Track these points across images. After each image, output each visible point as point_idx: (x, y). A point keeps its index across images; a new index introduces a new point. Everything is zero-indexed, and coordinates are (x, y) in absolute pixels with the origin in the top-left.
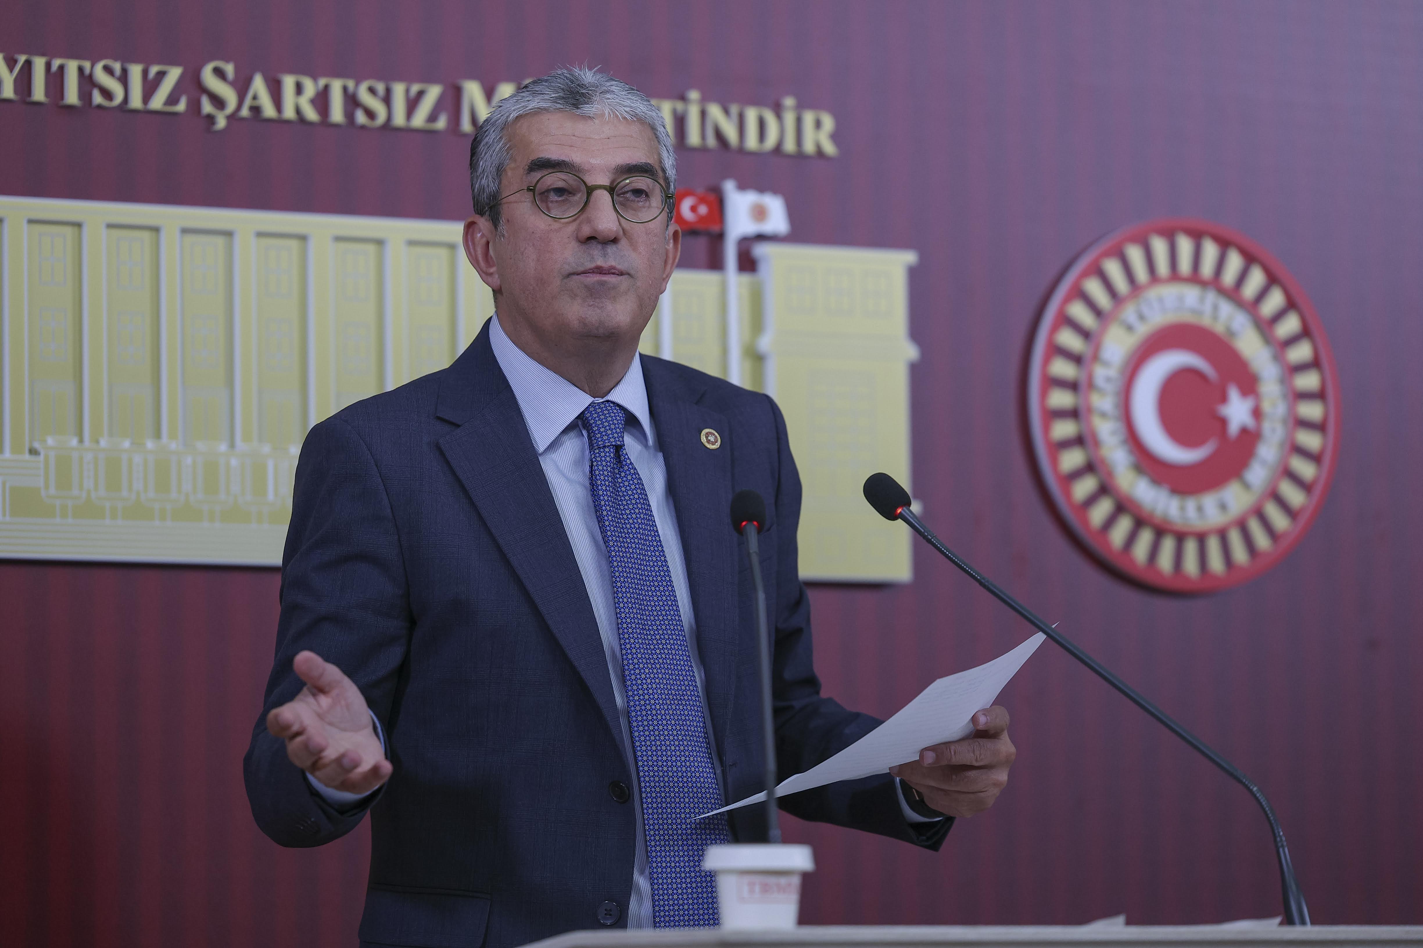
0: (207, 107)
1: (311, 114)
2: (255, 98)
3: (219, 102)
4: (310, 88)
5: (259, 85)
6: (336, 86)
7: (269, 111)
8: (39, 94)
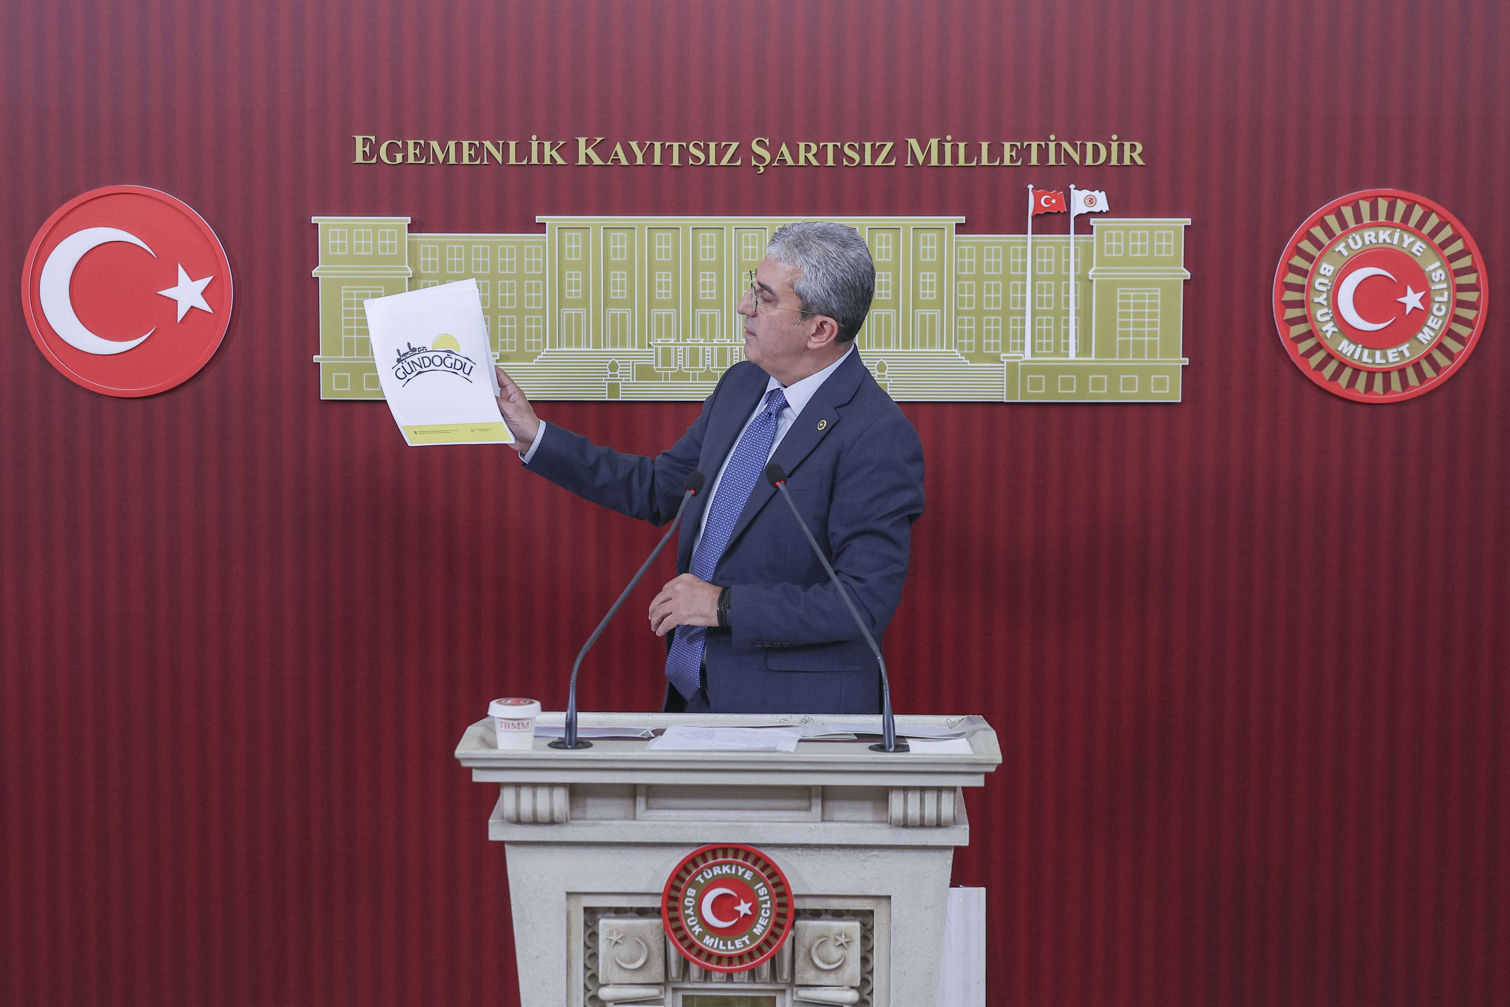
0: (754, 163)
1: (815, 162)
2: (782, 155)
3: (760, 159)
4: (814, 148)
5: (784, 148)
6: (830, 146)
7: (790, 162)
8: (657, 161)
